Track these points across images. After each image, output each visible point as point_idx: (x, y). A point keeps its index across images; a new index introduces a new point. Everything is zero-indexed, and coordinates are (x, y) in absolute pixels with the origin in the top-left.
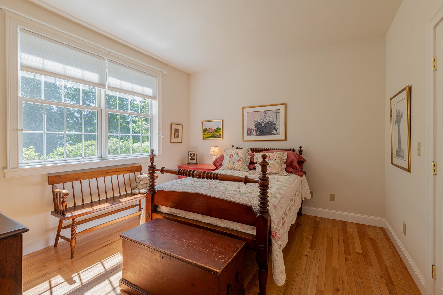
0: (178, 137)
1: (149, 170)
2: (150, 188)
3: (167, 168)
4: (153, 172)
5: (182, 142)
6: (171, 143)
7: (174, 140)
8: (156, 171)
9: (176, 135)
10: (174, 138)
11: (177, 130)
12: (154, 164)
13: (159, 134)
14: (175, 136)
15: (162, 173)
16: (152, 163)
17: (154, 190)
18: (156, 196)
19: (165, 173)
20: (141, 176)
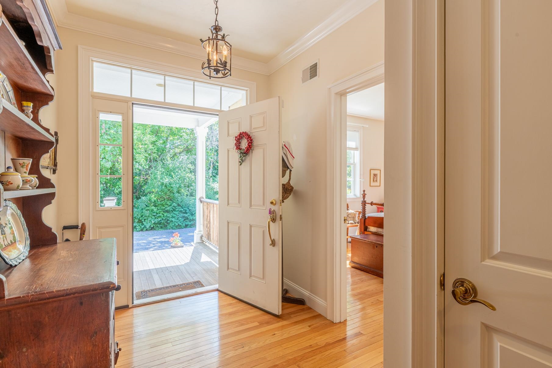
0: (376, 181)
1: (362, 203)
2: (363, 215)
3: (374, 202)
4: (365, 205)
5: (380, 186)
6: (370, 186)
7: (372, 184)
8: (366, 205)
9: (375, 180)
10: (373, 182)
11: (375, 175)
12: (365, 200)
13: (360, 179)
14: (373, 180)
15: (372, 205)
16: (364, 199)
17: (365, 217)
18: (367, 221)
19: (374, 205)
20: (349, 211)
